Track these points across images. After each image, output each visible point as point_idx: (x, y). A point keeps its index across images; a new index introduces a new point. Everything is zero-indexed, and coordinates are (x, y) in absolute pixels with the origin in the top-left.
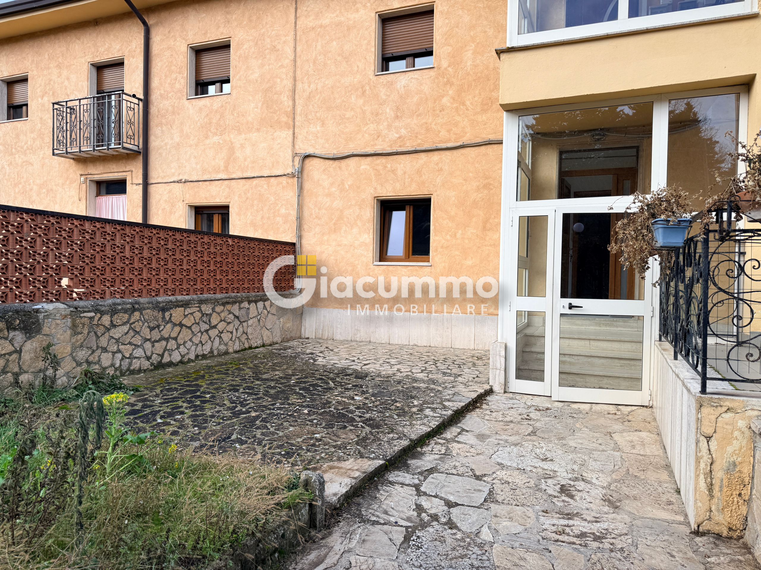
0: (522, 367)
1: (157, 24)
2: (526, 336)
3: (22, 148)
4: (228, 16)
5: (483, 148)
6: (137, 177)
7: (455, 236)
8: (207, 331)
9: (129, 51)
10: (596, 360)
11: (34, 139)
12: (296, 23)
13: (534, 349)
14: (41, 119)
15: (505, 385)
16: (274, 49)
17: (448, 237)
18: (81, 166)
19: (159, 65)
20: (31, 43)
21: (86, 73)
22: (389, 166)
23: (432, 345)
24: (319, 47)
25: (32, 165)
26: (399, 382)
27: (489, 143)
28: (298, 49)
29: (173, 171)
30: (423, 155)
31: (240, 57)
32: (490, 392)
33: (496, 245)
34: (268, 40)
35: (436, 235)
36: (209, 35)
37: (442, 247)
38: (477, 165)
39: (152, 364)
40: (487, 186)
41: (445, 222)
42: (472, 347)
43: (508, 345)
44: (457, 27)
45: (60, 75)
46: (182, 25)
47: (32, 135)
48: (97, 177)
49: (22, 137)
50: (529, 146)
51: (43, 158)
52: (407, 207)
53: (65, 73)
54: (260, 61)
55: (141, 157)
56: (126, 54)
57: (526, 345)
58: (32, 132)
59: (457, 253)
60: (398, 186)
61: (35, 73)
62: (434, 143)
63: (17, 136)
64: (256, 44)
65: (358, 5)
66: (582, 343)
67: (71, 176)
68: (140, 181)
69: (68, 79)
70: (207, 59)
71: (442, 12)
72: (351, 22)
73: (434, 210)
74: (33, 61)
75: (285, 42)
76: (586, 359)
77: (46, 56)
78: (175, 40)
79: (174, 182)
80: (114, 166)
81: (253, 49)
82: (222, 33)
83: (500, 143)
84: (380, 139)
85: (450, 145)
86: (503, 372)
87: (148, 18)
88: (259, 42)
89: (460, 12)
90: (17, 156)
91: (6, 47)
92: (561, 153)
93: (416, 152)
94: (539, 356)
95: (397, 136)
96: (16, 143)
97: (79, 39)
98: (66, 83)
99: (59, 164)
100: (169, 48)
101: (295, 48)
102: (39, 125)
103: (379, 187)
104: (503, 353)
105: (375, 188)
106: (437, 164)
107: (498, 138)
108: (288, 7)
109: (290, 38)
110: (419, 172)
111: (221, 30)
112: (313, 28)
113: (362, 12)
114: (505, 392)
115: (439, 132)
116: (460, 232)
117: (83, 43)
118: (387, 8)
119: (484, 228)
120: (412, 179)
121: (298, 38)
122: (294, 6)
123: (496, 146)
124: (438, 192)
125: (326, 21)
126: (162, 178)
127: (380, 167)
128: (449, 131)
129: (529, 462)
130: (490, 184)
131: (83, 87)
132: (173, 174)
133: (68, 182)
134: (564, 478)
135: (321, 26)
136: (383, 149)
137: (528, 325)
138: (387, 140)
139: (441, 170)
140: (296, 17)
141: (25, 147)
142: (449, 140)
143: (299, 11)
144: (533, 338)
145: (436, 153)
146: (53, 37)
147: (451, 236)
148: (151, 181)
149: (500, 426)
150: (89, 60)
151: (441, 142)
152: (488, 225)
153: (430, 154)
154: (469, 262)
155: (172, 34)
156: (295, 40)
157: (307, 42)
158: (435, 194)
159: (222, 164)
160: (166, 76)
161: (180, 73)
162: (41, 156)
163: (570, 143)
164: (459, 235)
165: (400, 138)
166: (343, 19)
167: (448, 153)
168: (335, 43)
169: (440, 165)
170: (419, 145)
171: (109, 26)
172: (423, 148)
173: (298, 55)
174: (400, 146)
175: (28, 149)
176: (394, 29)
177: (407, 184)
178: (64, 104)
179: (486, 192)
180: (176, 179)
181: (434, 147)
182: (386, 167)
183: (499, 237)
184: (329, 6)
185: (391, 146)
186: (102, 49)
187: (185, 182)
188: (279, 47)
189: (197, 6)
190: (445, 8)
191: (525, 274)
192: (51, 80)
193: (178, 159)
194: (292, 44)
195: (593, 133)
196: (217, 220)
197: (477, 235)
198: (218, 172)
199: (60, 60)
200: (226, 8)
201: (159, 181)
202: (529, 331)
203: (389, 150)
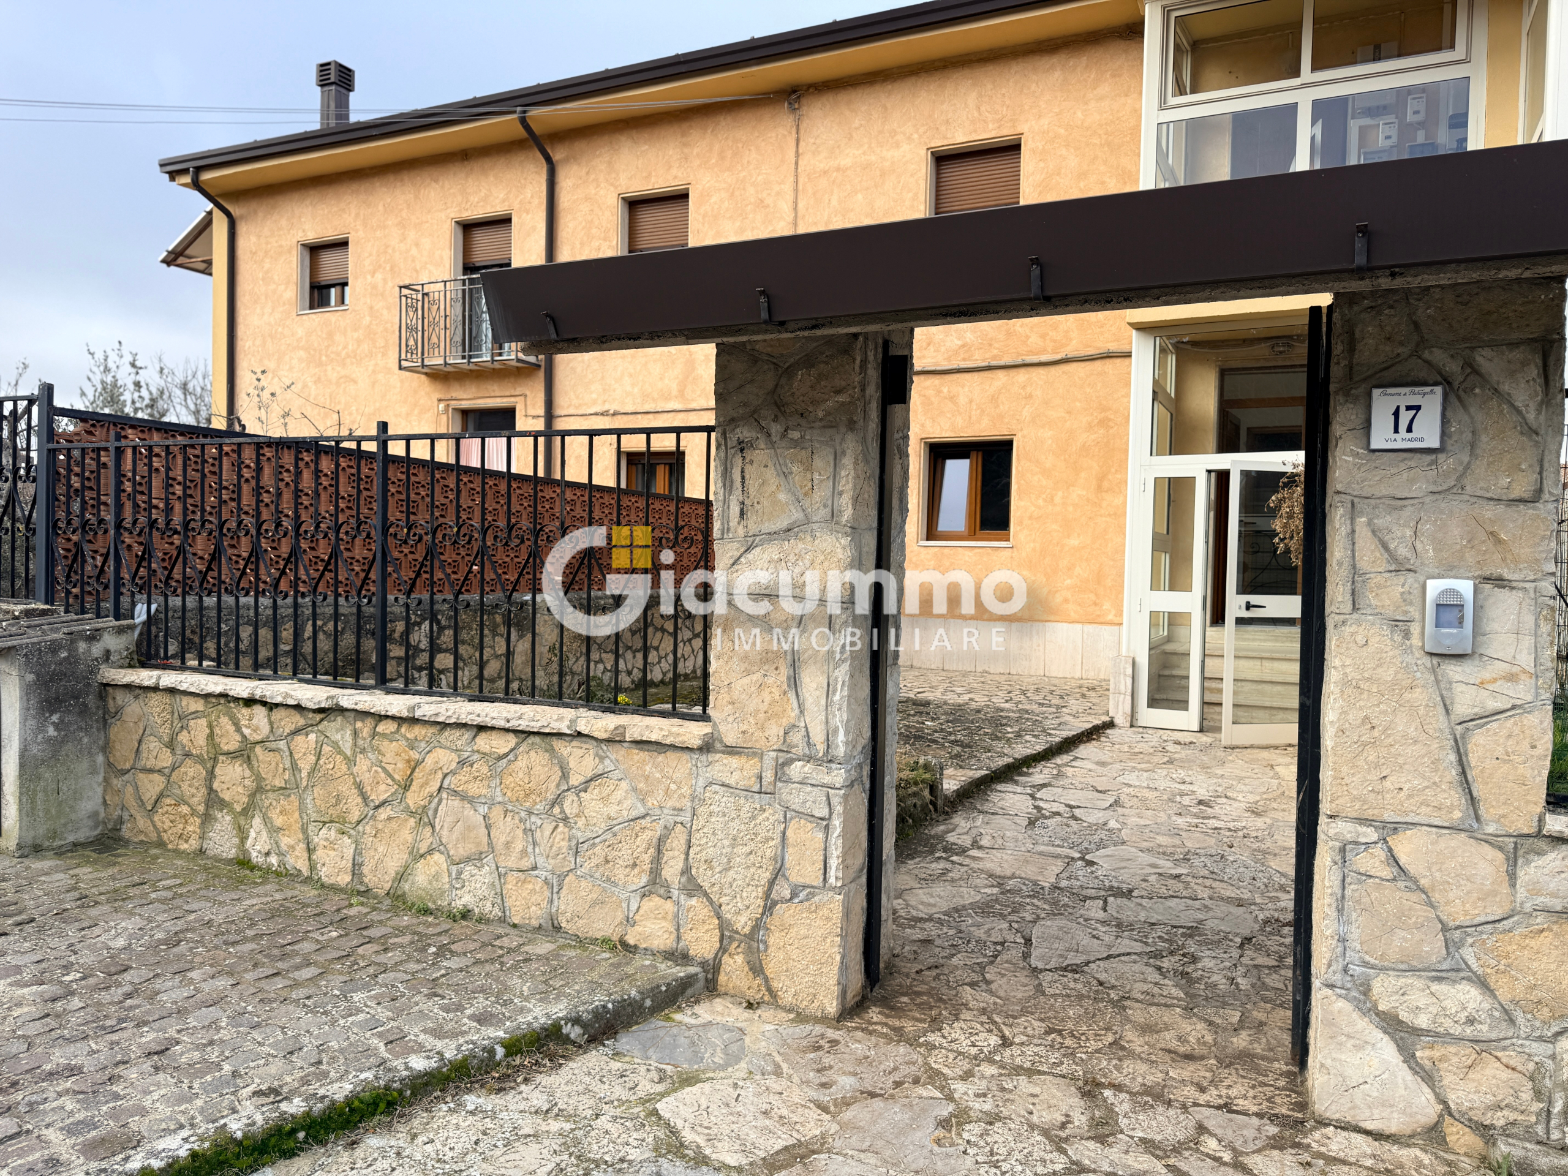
0: (1157, 697)
1: (567, 160)
2: (1165, 653)
3: (338, 354)
4: (686, 150)
5: (1098, 363)
6: (534, 405)
7: (1052, 499)
8: (690, 640)
9: (521, 202)
10: (1267, 688)
11: (359, 342)
12: (797, 163)
13: (1175, 672)
14: (371, 308)
15: (1132, 716)
16: (761, 204)
17: (1041, 502)
18: (439, 386)
19: (571, 225)
20: (354, 186)
21: (448, 236)
22: (945, 390)
23: (1013, 672)
24: (834, 202)
25: (355, 382)
26: (978, 711)
27: (1108, 356)
28: (801, 205)
29: (594, 396)
30: (1000, 374)
31: (704, 216)
32: (1111, 725)
33: (1119, 514)
34: (751, 190)
35: (1020, 499)
36: (653, 180)
37: (1030, 518)
38: (1088, 390)
39: (633, 682)
40: (1103, 423)
41: (1036, 478)
42: (1078, 675)
43: (1137, 660)
44: (1059, 174)
45: (403, 239)
46: (610, 163)
47: (356, 335)
48: (466, 405)
49: (338, 338)
50: (1171, 361)
51: (374, 371)
52: (973, 454)
53: (412, 235)
54: (738, 224)
55: (541, 374)
56: (516, 206)
57: (1165, 666)
58: (356, 330)
59: (1054, 527)
60: (960, 421)
61: (361, 234)
62: (1019, 354)
63: (330, 335)
64: (732, 194)
65: (899, 137)
66: (1251, 663)
67: (422, 401)
68: (541, 411)
69: (417, 245)
70: (649, 217)
71: (1033, 151)
72: (887, 164)
73: (1018, 460)
74: (357, 215)
75: (778, 194)
76: (1254, 686)
77: (381, 208)
78: (598, 186)
79: (596, 414)
80: (495, 387)
81: (726, 204)
82: (675, 177)
83: (1128, 355)
84: (932, 348)
85: (1044, 358)
86: (1129, 698)
87: (553, 149)
88: (737, 193)
89: (1064, 151)
90: (329, 368)
91: (312, 192)
92: (1223, 374)
93: (990, 368)
94: (1183, 682)
95: (960, 343)
96: (328, 347)
97: (436, 181)
98: (414, 251)
99: (402, 381)
100: (587, 199)
101: (796, 203)
102: (368, 318)
103: (928, 424)
104: (1129, 671)
105: (923, 425)
106: (1024, 388)
107: (1124, 348)
108: (784, 136)
109: (788, 187)
110: (994, 399)
111: (674, 171)
112: (825, 172)
113: (905, 147)
114: (1132, 726)
115: (1028, 337)
116: (1060, 494)
117: (443, 187)
118: (946, 142)
119: (1099, 488)
120: (983, 411)
121: (800, 187)
122: (794, 135)
123: (1118, 361)
124: (1025, 432)
125: (845, 162)
126: (576, 408)
127: (931, 392)
128: (1043, 336)
129: (1162, 784)
130: (1110, 420)
131: (441, 258)
132: (594, 402)
133: (416, 412)
134: (1202, 793)
135: (838, 169)
136: (936, 364)
137: (1169, 639)
138: (943, 349)
139: (1030, 396)
140: (797, 155)
141: (343, 354)
142: (1044, 351)
143: (802, 144)
144: (1175, 658)
145: (1022, 370)
146: (391, 177)
147: (1045, 500)
148: (558, 411)
149: (1127, 755)
150: (453, 215)
151: (1031, 353)
152: (1106, 484)
153: (1013, 372)
154: (1074, 542)
155: (593, 177)
156: (796, 191)
157: (814, 194)
158: (1019, 435)
159: (674, 387)
160: (582, 244)
161: (605, 240)
162: (371, 368)
163: (1238, 357)
164: (1058, 499)
165: (963, 346)
166: (873, 158)
167: (1041, 371)
168: (860, 196)
169: (1029, 390)
170: (994, 357)
171: (487, 162)
172: (1002, 363)
173: (800, 214)
174: (964, 359)
175: (348, 356)
176: (956, 173)
177: (974, 418)
178: (419, 288)
179: (1102, 431)
180: (599, 409)
181: (1019, 361)
182: (940, 392)
183: (1125, 503)
184: (850, 138)
185: (949, 359)
186: (474, 199)
187: (614, 414)
188: (769, 201)
189: (634, 133)
190: (1040, 145)
191: (1165, 560)
192: (387, 247)
193: (603, 378)
194: (790, 197)
195: (1274, 342)
196: (662, 474)
197: (1088, 500)
198: (668, 398)
199: (404, 214)
200: (683, 136)
201: (572, 411)
202: (1169, 647)
203: (946, 366)
